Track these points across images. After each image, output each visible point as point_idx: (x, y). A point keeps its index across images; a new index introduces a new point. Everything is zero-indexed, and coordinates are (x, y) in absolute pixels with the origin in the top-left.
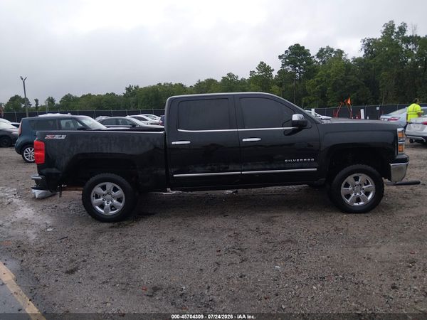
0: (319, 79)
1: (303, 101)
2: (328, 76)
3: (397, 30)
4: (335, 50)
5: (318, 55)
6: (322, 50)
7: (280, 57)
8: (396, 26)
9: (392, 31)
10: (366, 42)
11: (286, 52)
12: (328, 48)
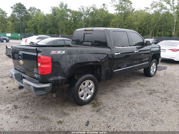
0: (33, 21)
1: (26, 30)
2: (37, 20)
3: (64, 6)
4: (37, 9)
5: (30, 10)
6: (31, 8)
7: (12, 8)
8: (64, 4)
9: (63, 6)
10: (53, 8)
11: (14, 5)
12: (34, 7)
